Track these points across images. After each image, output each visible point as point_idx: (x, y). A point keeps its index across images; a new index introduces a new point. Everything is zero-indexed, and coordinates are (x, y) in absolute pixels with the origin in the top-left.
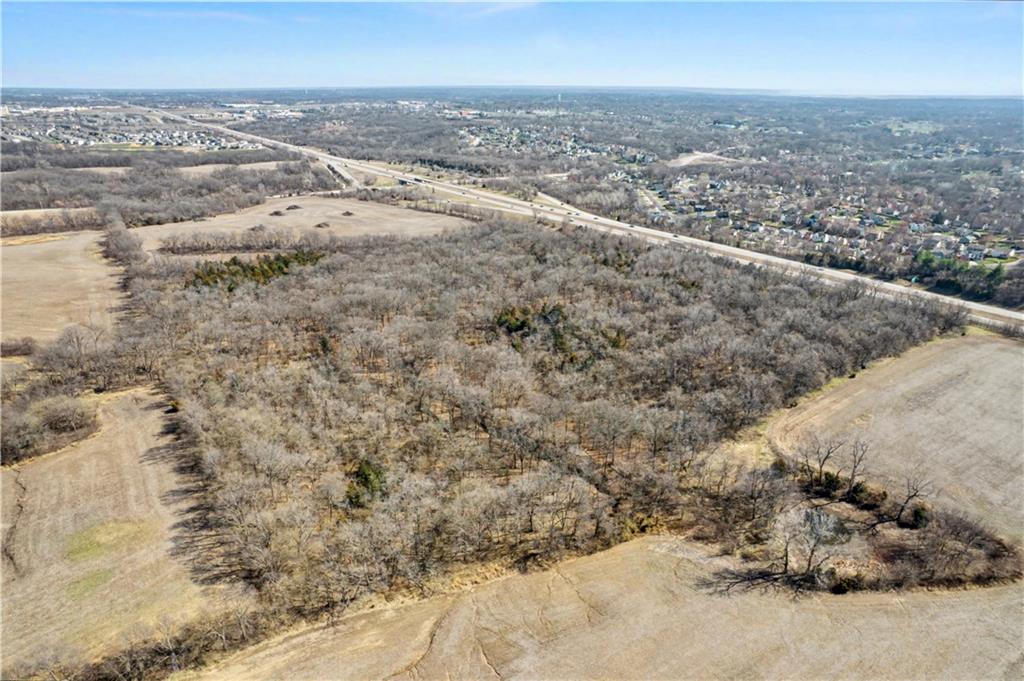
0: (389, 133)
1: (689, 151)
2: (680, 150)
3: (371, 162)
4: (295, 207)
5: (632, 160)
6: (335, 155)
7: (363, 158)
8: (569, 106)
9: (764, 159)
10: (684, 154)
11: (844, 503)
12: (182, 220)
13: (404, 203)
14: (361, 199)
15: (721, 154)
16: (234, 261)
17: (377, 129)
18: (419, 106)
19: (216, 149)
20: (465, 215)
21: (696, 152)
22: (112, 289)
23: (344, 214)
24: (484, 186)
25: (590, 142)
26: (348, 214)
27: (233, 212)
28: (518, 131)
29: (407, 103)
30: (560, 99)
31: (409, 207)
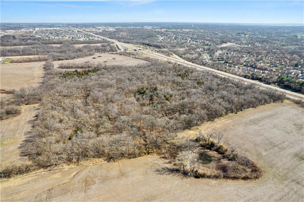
0: (137, 35)
1: (226, 43)
2: (223, 42)
3: (129, 44)
4: (100, 56)
6: (120, 42)
7: (127, 43)
8: (195, 28)
9: (250, 45)
10: (224, 43)
11: (215, 152)
12: (68, 59)
13: (132, 56)
14: (120, 55)
15: (236, 44)
16: (76, 71)
17: (134, 34)
18: (150, 28)
19: (88, 40)
20: (148, 60)
21: (228, 43)
24: (157, 52)
25: (196, 39)
26: (114, 59)
27: (84, 57)
28: (175, 36)
29: (147, 27)
30: (193, 26)
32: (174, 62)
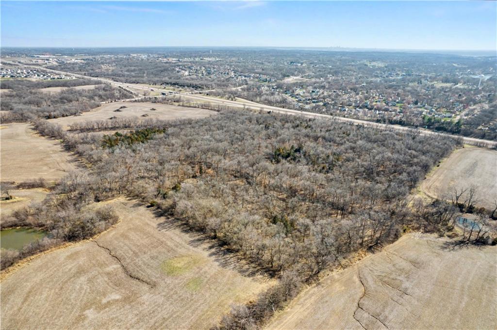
0: (139, 70)
1: (288, 76)
3: (138, 84)
4: (124, 107)
5: (265, 80)
6: (117, 81)
7: (134, 83)
8: (219, 56)
9: (322, 79)
10: (286, 77)
12: (67, 116)
13: (177, 104)
14: (153, 102)
15: (302, 77)
16: (117, 133)
17: (133, 68)
18: (144, 57)
19: (49, 79)
20: (210, 108)
21: (291, 77)
22: (61, 151)
23: (151, 110)
24: (207, 95)
25: (241, 72)
26: (153, 109)
27: (89, 111)
28: (204, 68)
29: (135, 55)
30: (211, 53)
31: (179, 105)
32: (259, 109)
